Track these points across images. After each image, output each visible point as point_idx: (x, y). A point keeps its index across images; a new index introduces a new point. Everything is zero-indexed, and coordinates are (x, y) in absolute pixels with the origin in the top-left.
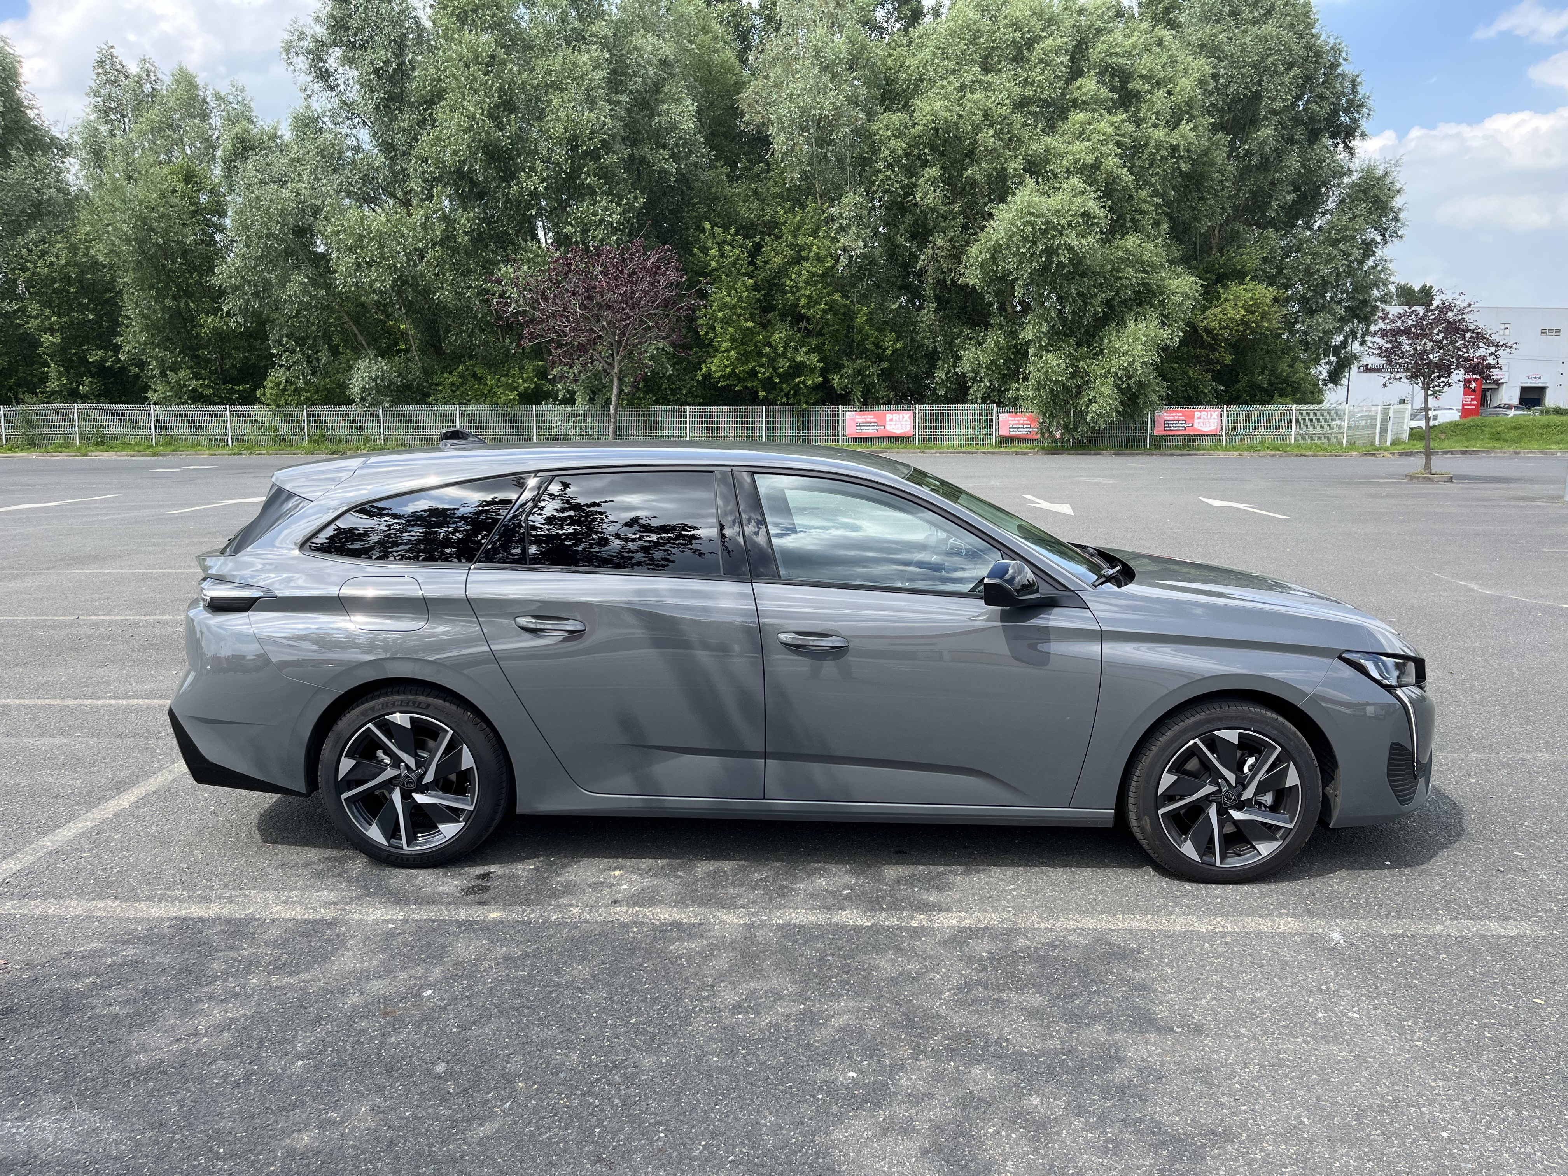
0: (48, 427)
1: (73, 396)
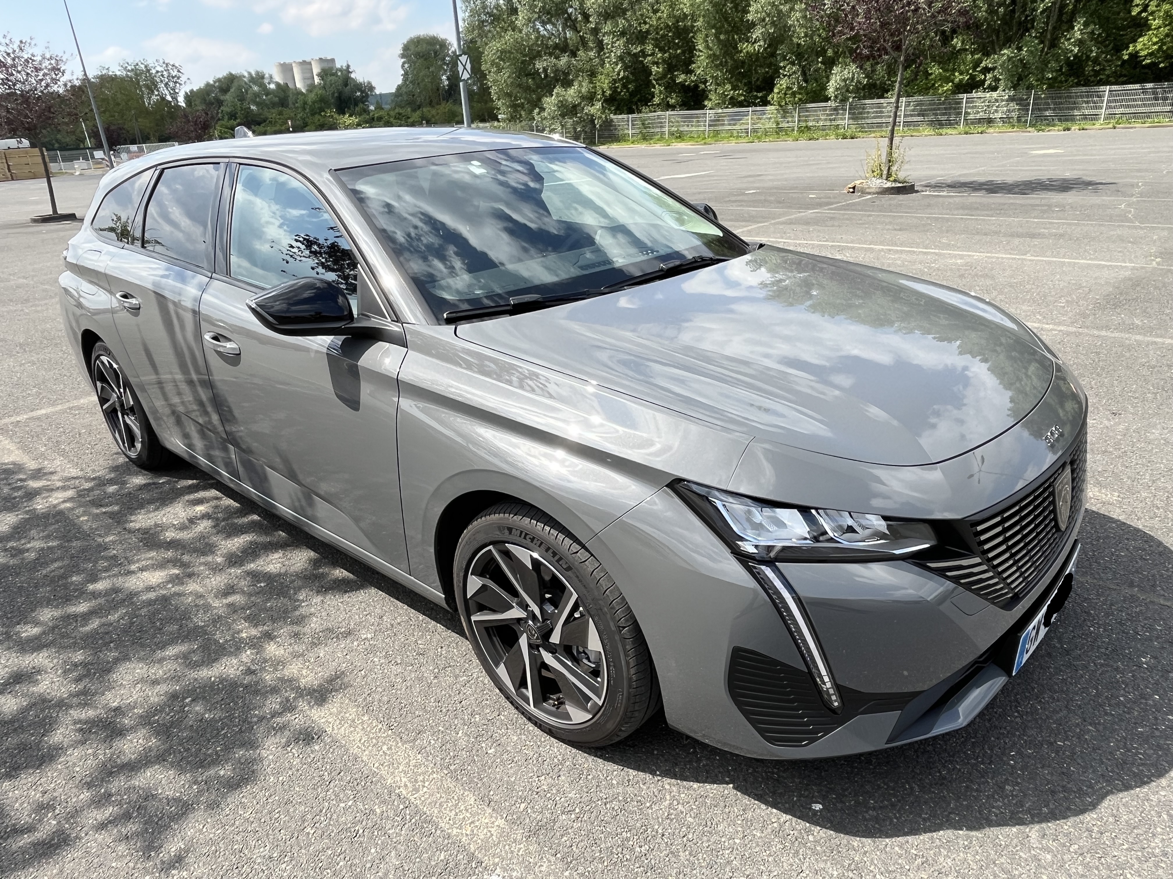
0: (653, 128)
1: (667, 106)
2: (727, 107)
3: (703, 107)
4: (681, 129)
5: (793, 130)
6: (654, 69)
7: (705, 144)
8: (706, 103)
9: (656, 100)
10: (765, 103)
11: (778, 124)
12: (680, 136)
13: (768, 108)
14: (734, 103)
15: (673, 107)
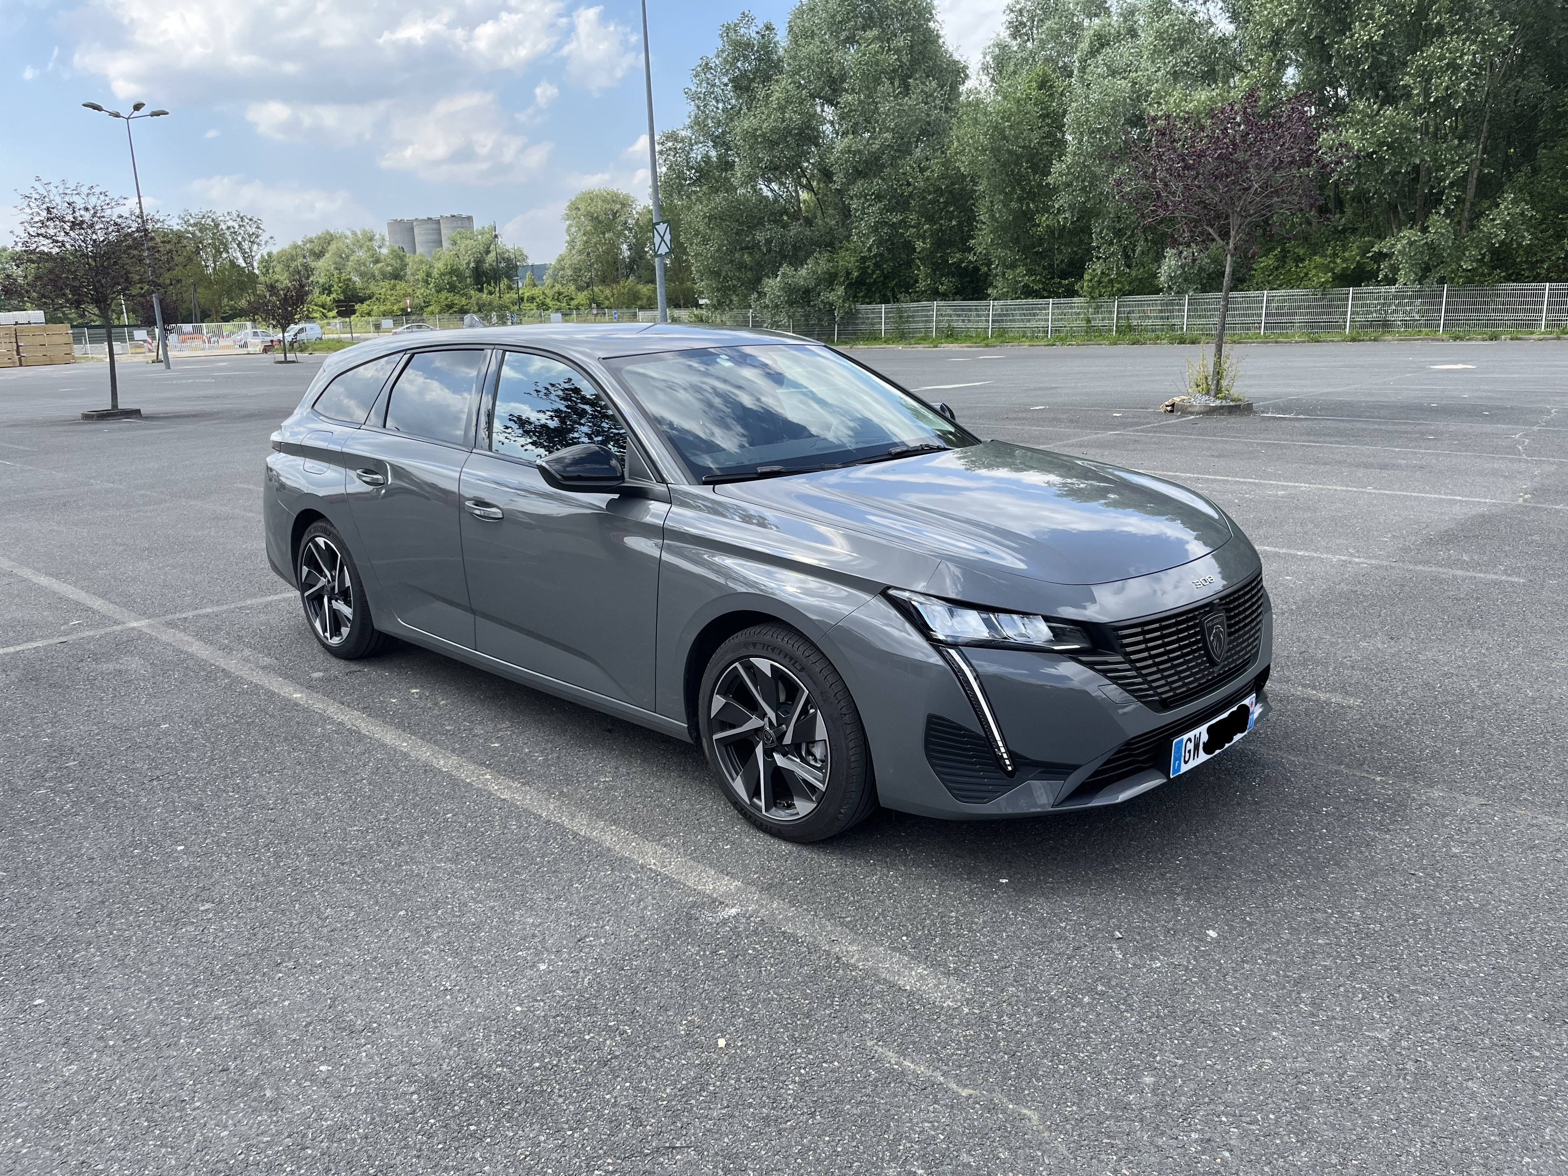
0: (914, 322)
1: (935, 294)
2: (1017, 298)
3: (986, 297)
4: (955, 324)
5: (1111, 331)
6: (919, 245)
7: (987, 346)
8: (990, 291)
9: (922, 285)
10: (1071, 293)
11: (1089, 321)
12: (951, 335)
13: (1075, 300)
14: (1028, 292)
15: (944, 296)
